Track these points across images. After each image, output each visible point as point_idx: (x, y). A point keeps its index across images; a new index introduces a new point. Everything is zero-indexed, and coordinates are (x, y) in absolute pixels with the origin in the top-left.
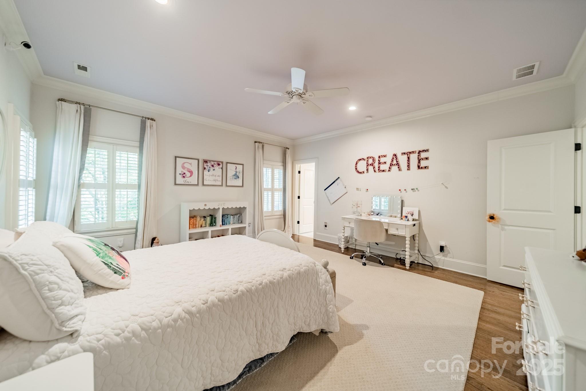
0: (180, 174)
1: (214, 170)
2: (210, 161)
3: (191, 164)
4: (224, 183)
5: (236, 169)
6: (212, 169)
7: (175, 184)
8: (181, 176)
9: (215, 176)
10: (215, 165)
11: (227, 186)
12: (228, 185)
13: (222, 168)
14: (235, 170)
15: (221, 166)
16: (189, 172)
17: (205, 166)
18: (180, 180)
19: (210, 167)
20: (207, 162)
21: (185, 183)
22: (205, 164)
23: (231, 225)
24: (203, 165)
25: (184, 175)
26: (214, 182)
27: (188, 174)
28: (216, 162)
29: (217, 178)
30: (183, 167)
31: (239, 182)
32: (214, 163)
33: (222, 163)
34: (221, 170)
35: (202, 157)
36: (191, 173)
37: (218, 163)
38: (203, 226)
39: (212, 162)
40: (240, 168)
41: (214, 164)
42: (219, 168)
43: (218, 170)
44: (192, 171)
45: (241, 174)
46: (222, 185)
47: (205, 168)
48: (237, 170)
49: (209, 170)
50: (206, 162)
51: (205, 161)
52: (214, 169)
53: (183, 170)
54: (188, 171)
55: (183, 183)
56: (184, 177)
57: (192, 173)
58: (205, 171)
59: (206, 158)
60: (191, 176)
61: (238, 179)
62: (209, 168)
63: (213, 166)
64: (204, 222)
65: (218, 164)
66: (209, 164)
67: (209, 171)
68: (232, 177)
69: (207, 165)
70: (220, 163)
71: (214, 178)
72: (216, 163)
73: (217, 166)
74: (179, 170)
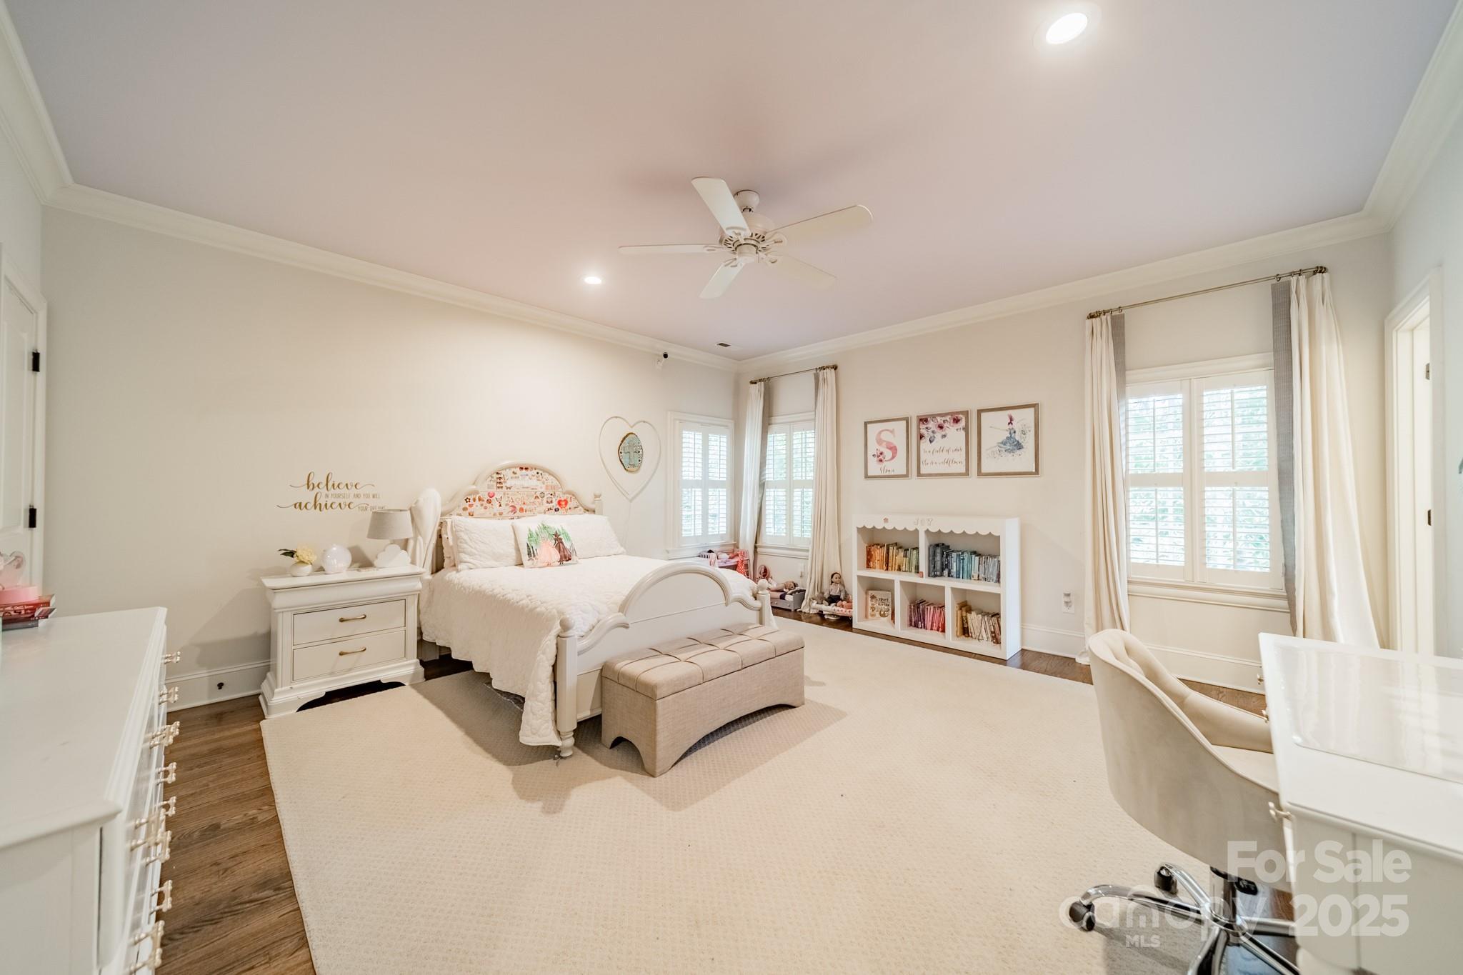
0: (874, 455)
1: (944, 436)
2: (934, 416)
3: (892, 432)
4: (973, 465)
5: (1009, 424)
6: (939, 433)
7: (867, 477)
8: (876, 459)
9: (948, 451)
10: (946, 425)
11: (980, 474)
12: (984, 470)
13: (966, 429)
14: (1008, 427)
15: (962, 423)
16: (890, 449)
17: (923, 431)
18: (874, 468)
19: (933, 432)
20: (926, 420)
21: (883, 474)
22: (923, 426)
23: (972, 581)
24: (919, 429)
25: (880, 458)
26: (946, 465)
27: (888, 454)
28: (950, 416)
29: (952, 455)
30: (880, 442)
31: (1024, 460)
32: (944, 419)
33: (966, 413)
34: (963, 433)
35: (914, 412)
36: (893, 449)
37: (955, 416)
38: (903, 568)
39: (939, 419)
40: (1024, 418)
41: (944, 421)
42: (957, 430)
43: (955, 435)
44: (895, 447)
45: (1031, 435)
46: (967, 473)
47: (921, 437)
48: (1016, 425)
49: (931, 440)
50: (923, 420)
51: (921, 420)
52: (943, 433)
53: (878, 447)
54: (888, 448)
55: (879, 473)
56: (881, 461)
57: (896, 450)
58: (922, 441)
59: (924, 412)
60: (893, 457)
61: (1019, 452)
62: (932, 434)
63: (941, 427)
64: (906, 560)
65: (954, 419)
66: (932, 425)
67: (931, 442)
68: (997, 448)
69: (927, 428)
70: (961, 416)
71: (945, 456)
72: (947, 418)
73: (952, 424)
74: (873, 448)
